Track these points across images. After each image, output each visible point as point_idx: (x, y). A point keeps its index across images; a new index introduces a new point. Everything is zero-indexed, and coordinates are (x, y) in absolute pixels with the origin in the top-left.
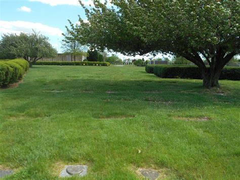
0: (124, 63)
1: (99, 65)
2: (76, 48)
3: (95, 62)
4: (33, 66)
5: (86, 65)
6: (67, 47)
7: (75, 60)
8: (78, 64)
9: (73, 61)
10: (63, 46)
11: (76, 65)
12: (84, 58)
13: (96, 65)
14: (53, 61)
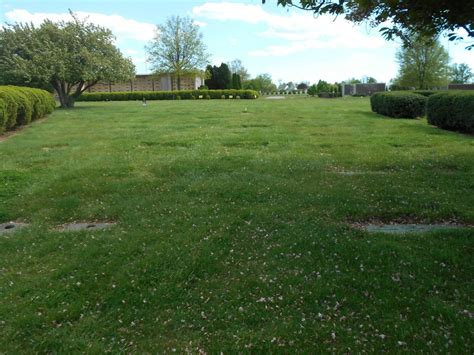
0: (282, 92)
1: (234, 98)
2: (181, 60)
3: (226, 91)
4: (77, 104)
5: (204, 98)
6: (162, 59)
7: (179, 89)
8: (186, 97)
9: (177, 91)
10: (151, 56)
11: (182, 99)
12: (199, 83)
13: (227, 98)
14: (133, 92)
